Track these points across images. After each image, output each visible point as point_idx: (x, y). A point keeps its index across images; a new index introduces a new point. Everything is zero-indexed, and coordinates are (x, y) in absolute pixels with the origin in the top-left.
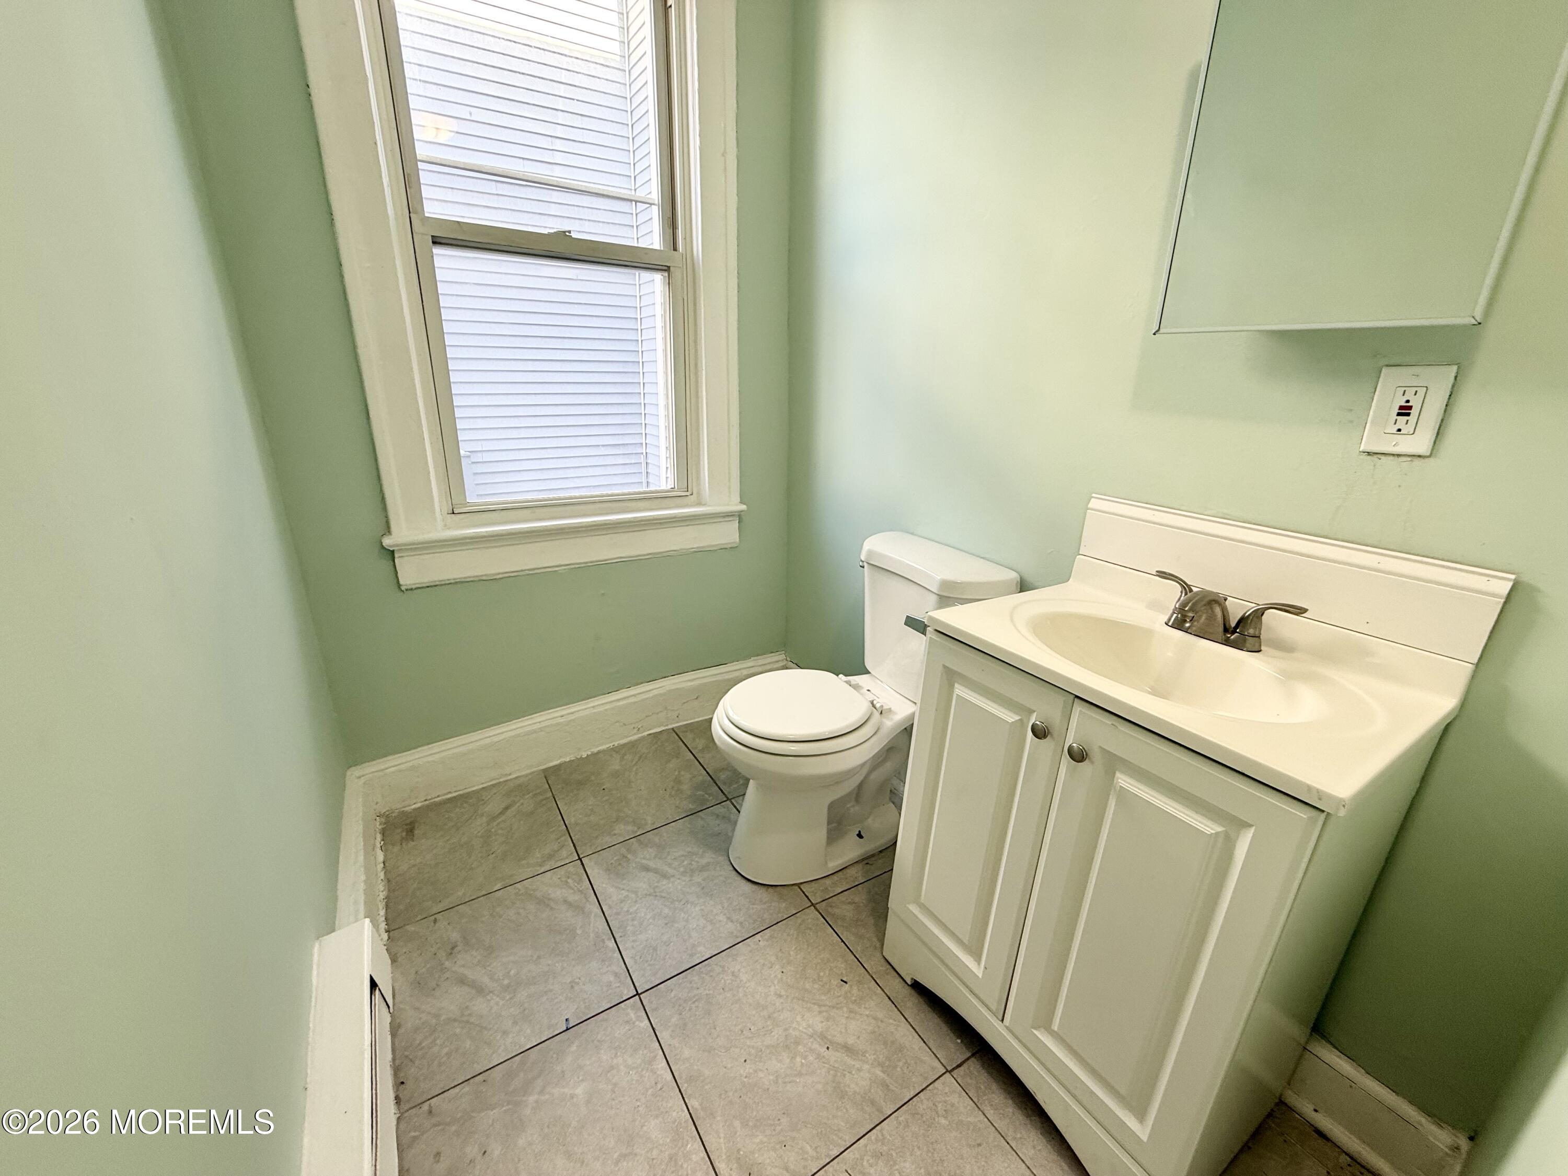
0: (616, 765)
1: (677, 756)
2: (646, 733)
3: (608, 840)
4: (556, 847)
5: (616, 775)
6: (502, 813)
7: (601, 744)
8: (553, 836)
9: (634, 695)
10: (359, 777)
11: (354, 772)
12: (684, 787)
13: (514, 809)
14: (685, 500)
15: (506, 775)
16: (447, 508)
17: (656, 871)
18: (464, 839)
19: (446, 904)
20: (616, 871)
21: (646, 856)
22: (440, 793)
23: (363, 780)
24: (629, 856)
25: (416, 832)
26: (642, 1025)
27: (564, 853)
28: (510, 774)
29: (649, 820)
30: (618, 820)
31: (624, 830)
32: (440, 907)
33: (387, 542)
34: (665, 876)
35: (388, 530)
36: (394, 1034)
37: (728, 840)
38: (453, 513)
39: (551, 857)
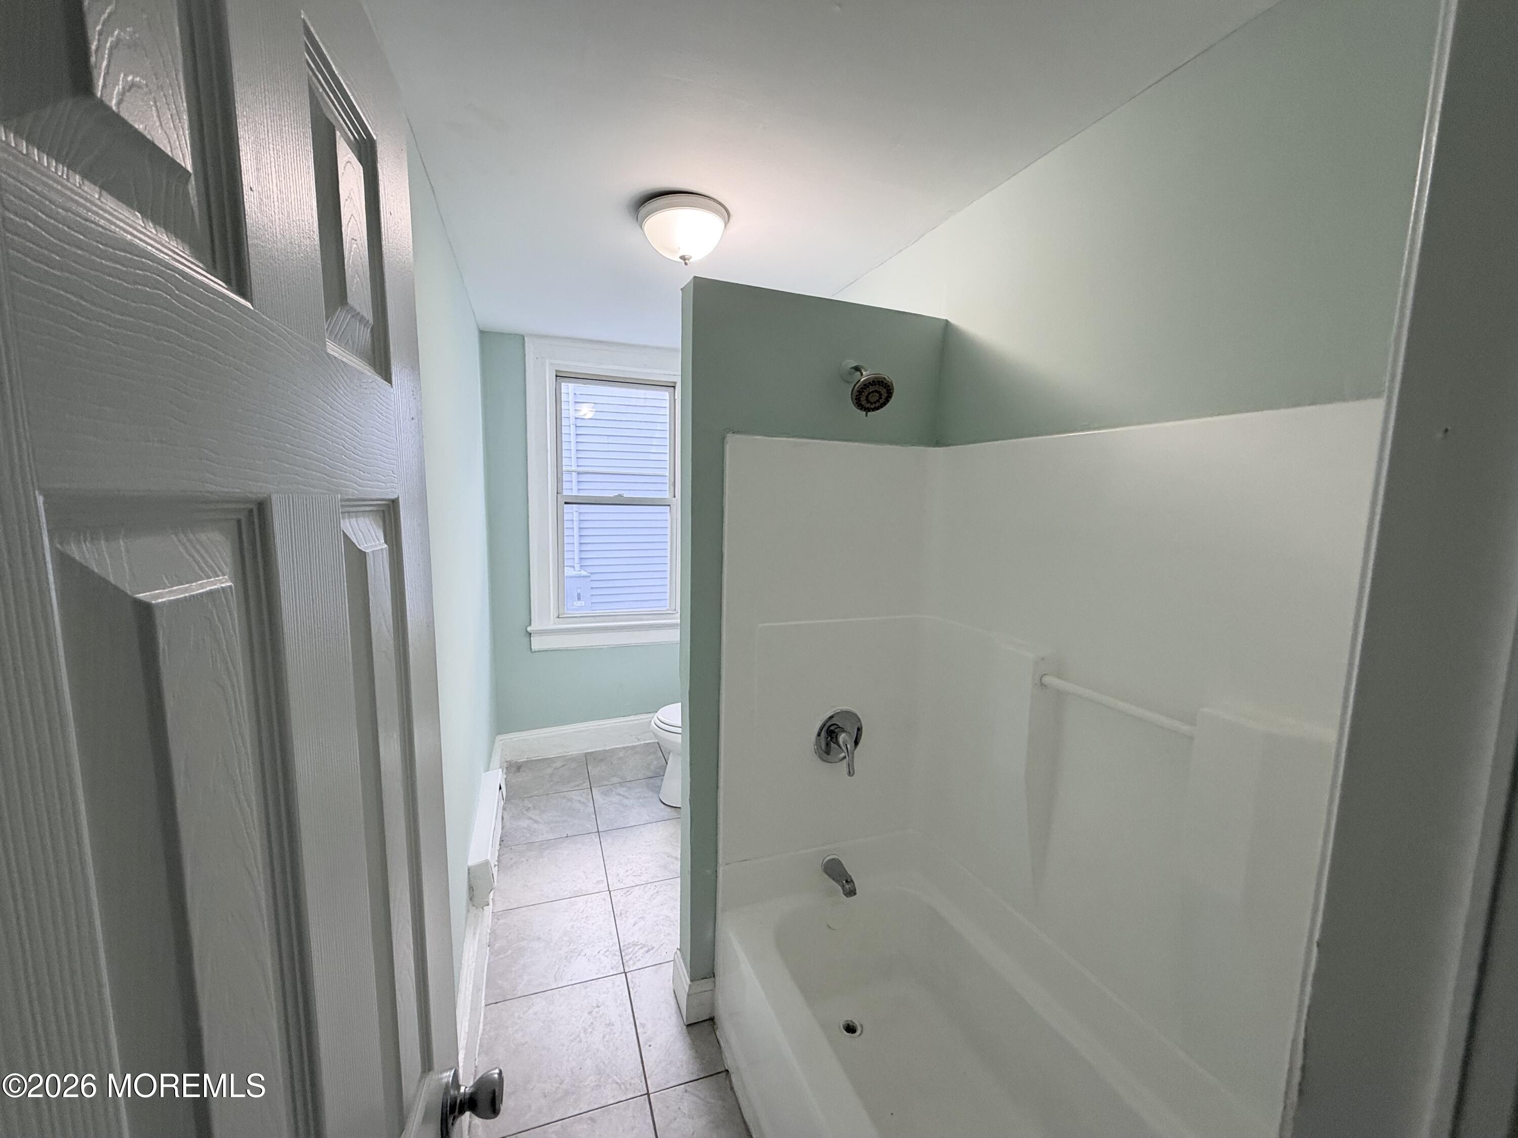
0: (621, 754)
1: (655, 753)
2: (642, 743)
3: (606, 783)
4: (581, 782)
5: (621, 758)
6: (561, 767)
7: (617, 745)
8: (582, 778)
9: (638, 720)
10: (501, 740)
11: (500, 737)
12: (652, 767)
13: (566, 767)
14: (674, 616)
15: (566, 752)
16: (556, 615)
17: (623, 796)
18: (542, 774)
19: (529, 795)
20: (605, 794)
21: (621, 790)
22: (533, 756)
23: (502, 742)
24: (614, 789)
25: (521, 770)
26: (596, 840)
27: (584, 785)
28: (568, 752)
29: (629, 777)
30: (614, 776)
31: (615, 780)
32: (525, 796)
33: (529, 629)
34: (627, 798)
35: (530, 624)
36: (502, 829)
37: (660, 787)
38: (558, 617)
39: (578, 786)
